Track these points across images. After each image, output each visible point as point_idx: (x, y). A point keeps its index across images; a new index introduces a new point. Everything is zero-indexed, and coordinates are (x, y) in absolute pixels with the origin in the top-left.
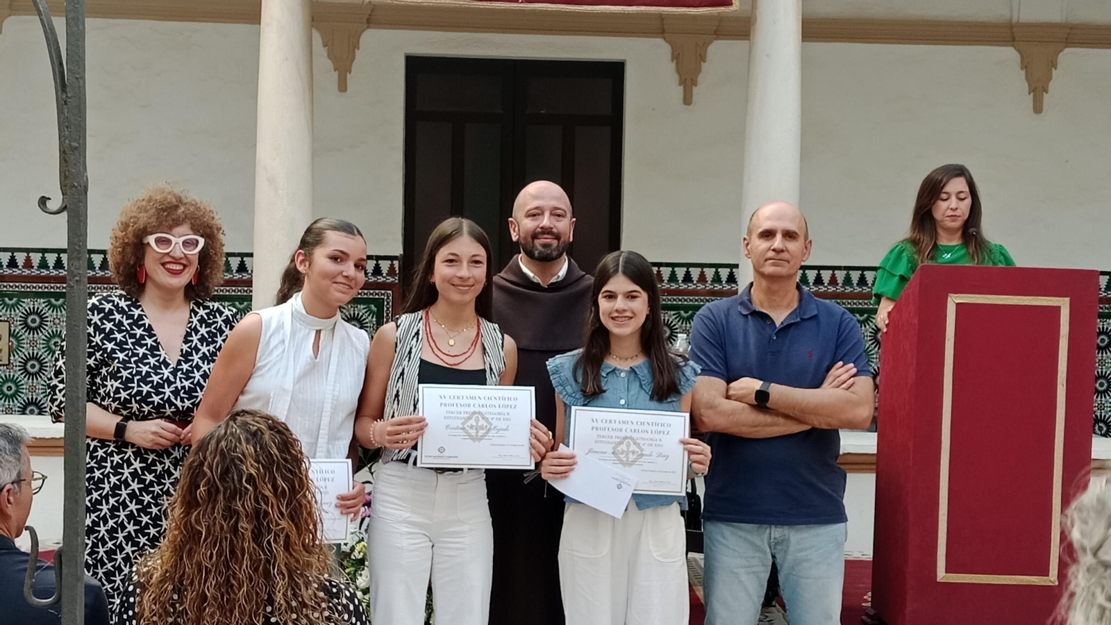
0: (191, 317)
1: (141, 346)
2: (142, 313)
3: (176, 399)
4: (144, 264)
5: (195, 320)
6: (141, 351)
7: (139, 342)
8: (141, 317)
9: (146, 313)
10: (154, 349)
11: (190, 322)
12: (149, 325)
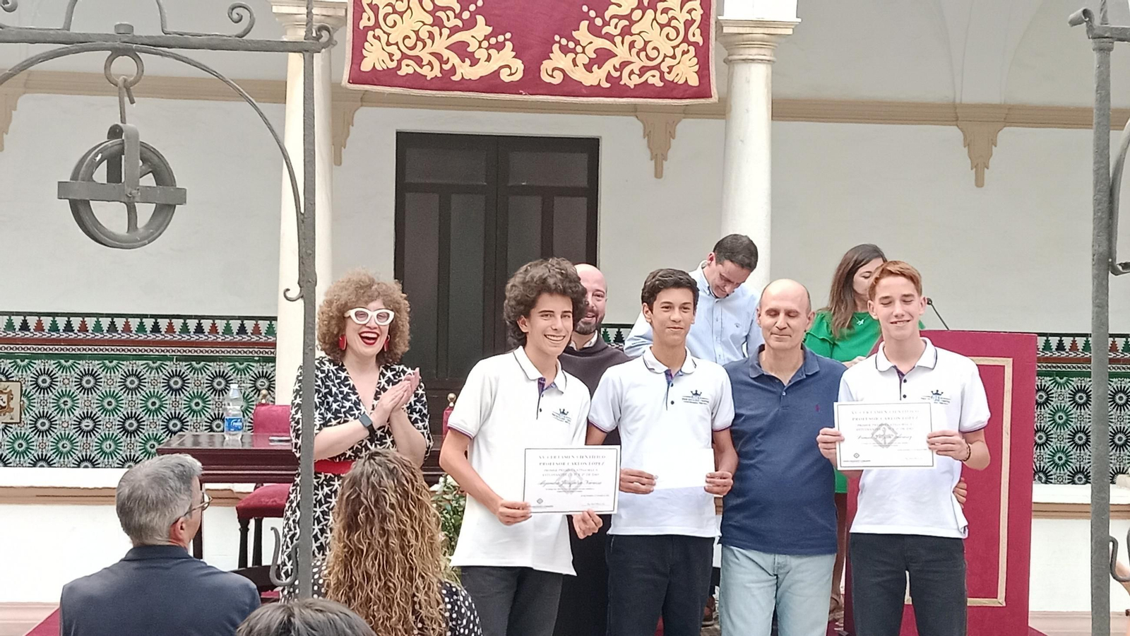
0: (380, 379)
1: (348, 401)
2: (347, 375)
3: (371, 445)
4: (345, 335)
5: (383, 381)
6: (348, 404)
7: (346, 398)
8: (346, 379)
9: (350, 375)
10: (357, 404)
11: (379, 383)
12: (353, 386)
